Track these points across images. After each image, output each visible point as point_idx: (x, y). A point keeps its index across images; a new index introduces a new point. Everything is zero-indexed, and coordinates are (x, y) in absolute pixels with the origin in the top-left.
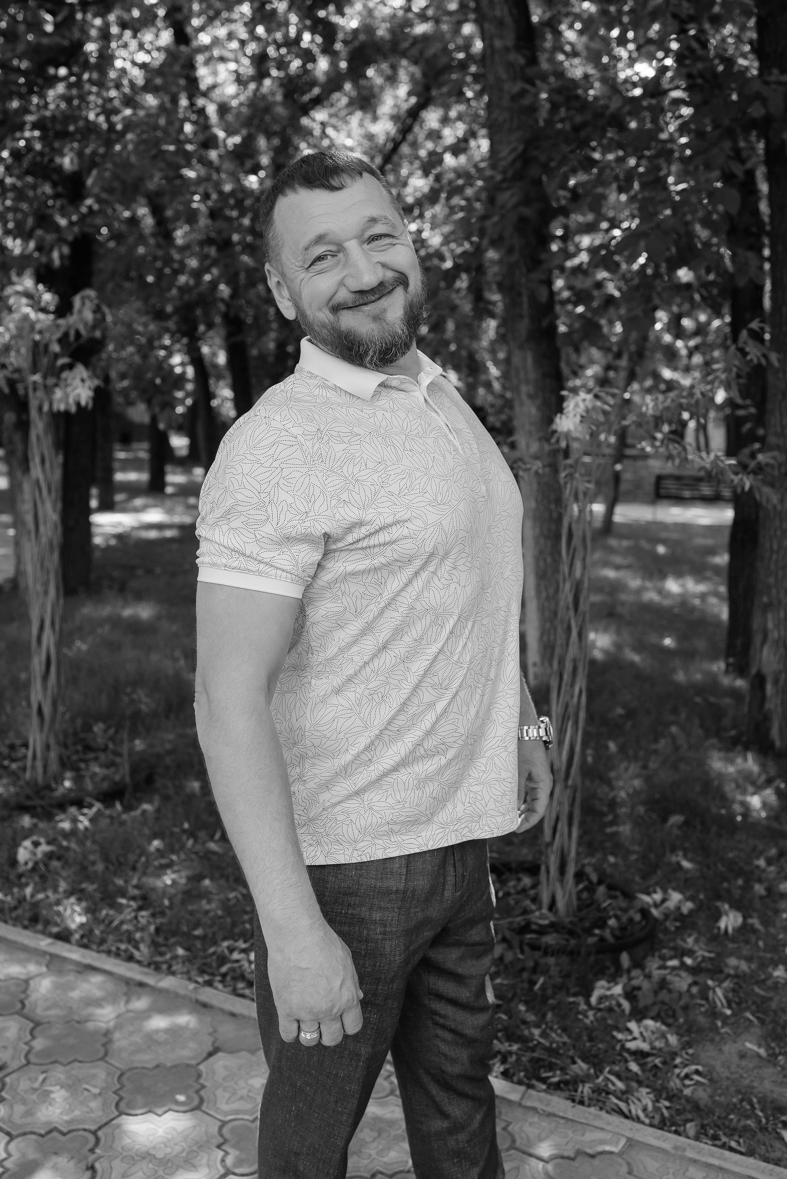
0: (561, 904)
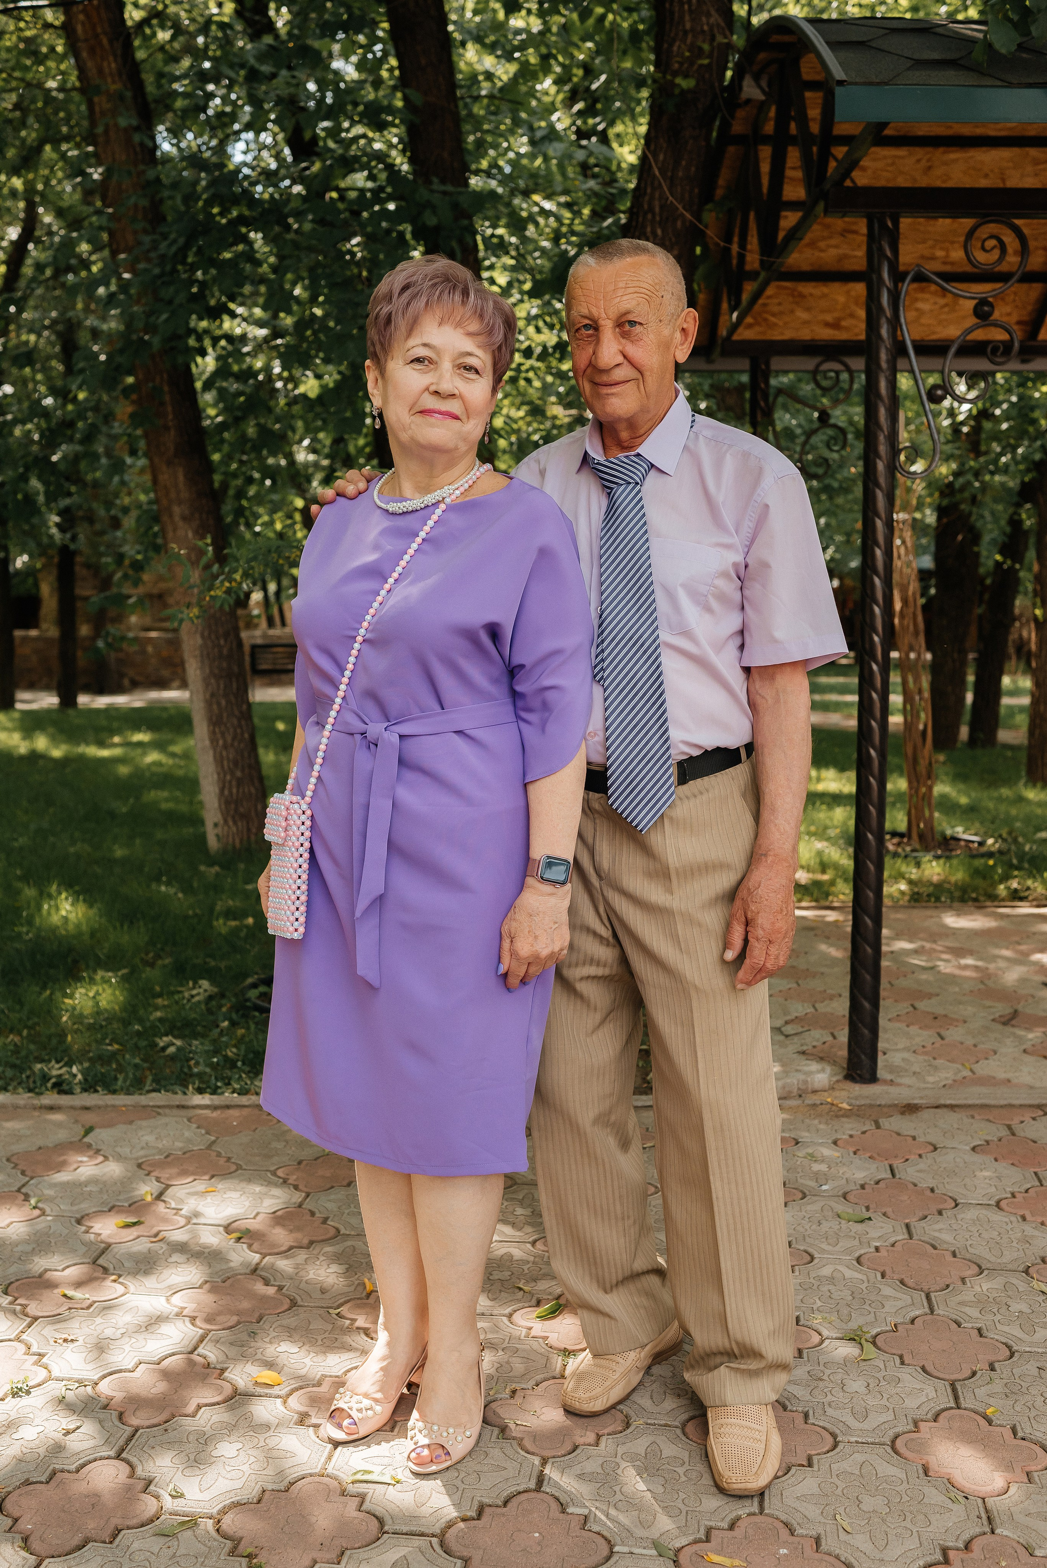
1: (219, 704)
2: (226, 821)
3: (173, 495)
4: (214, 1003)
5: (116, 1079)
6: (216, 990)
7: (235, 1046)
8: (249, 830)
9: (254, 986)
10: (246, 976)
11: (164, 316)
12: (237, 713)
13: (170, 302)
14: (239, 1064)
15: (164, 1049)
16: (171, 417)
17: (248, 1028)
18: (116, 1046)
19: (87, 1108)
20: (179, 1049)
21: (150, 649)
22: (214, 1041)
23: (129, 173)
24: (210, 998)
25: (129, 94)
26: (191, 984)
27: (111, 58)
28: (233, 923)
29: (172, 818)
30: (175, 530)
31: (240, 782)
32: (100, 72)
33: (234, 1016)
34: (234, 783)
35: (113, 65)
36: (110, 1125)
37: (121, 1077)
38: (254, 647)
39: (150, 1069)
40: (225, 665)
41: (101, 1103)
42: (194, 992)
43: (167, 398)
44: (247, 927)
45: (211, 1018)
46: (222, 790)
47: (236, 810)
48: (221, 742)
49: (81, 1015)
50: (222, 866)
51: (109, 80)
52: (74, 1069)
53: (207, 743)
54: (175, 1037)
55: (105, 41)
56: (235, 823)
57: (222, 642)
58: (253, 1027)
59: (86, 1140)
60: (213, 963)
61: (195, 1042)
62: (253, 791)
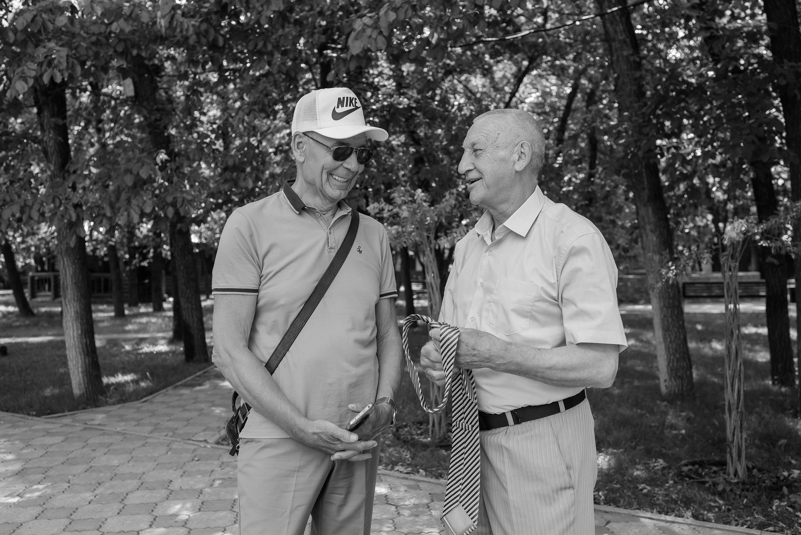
0: (740, 473)
1: (668, 321)
2: (670, 379)
3: (646, 220)
4: (666, 471)
5: (620, 501)
6: (667, 465)
7: (676, 493)
8: (682, 385)
9: (686, 465)
10: (681, 460)
11: (645, 142)
12: (677, 325)
13: (647, 135)
14: (679, 502)
15: (642, 490)
16: (646, 183)
17: (683, 486)
18: (619, 486)
19: (607, 512)
20: (649, 491)
21: (629, 284)
22: (666, 490)
23: (628, 75)
24: (664, 468)
25: (628, 40)
26: (654, 460)
27: (620, 25)
28: (675, 432)
29: (642, 376)
30: (647, 236)
31: (678, 360)
32: (615, 32)
33: (676, 479)
34: (675, 360)
35: (621, 27)
36: (618, 522)
37: (622, 500)
38: (684, 284)
39: (635, 499)
40: (671, 301)
41: (613, 510)
42: (656, 464)
43: (644, 175)
44: (682, 434)
45: (664, 478)
46: (669, 363)
47: (676, 374)
48: (669, 340)
49: (602, 469)
50: (668, 402)
51: (619, 34)
52: (600, 493)
53: (662, 340)
54: (647, 485)
55: (618, 18)
56: (675, 380)
57: (670, 290)
58: (685, 485)
59: (607, 526)
60: (664, 451)
61: (657, 489)
62: (685, 364)
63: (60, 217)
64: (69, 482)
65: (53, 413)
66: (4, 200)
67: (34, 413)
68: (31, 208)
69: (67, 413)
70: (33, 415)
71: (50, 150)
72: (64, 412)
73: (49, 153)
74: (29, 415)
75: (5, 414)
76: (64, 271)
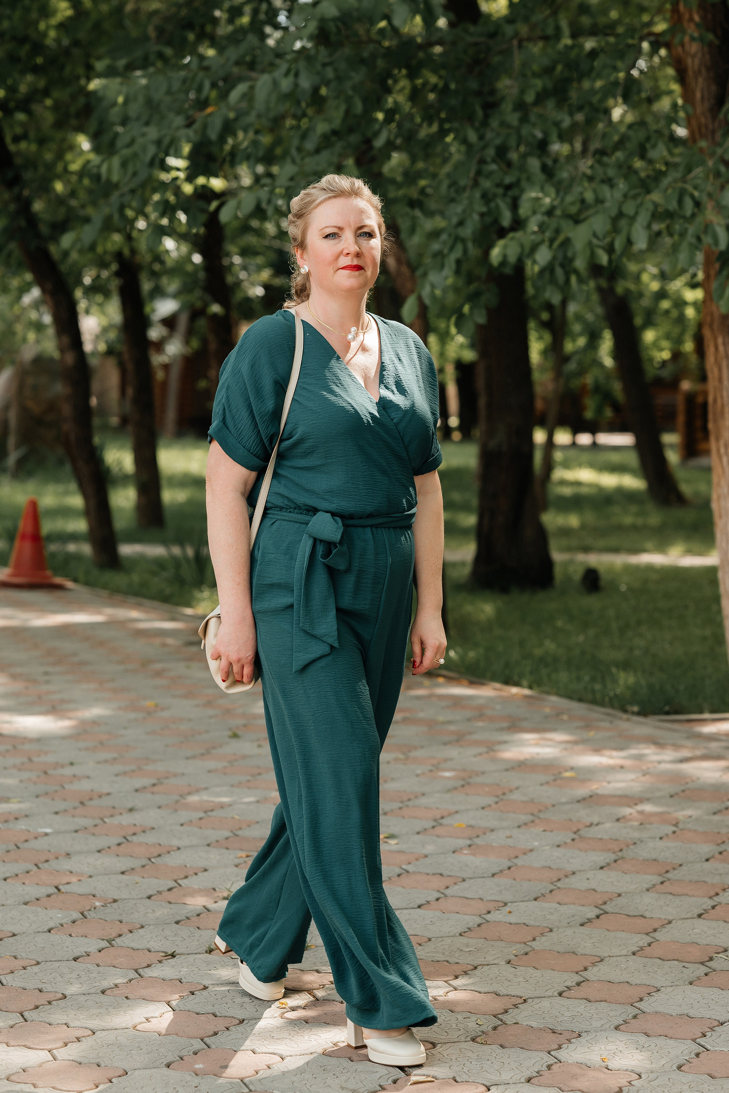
63: (694, 241)
64: (676, 825)
65: (677, 712)
66: (583, 201)
67: (636, 709)
68: (633, 219)
69: (706, 716)
70: (633, 713)
71: (692, 64)
72: (701, 712)
73: (690, 73)
74: (625, 711)
75: (574, 705)
76: (716, 370)
